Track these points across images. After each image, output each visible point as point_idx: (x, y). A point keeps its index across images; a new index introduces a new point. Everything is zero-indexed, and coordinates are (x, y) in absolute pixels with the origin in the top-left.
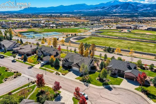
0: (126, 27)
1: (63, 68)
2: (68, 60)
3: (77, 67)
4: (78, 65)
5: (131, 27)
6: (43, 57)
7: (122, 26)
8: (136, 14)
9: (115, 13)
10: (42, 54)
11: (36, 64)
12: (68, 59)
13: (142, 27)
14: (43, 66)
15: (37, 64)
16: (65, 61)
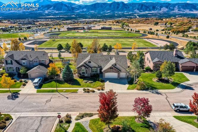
0: (79, 28)
2: (90, 64)
3: (113, 72)
4: (114, 68)
5: (84, 28)
6: (27, 71)
7: (74, 27)
8: (73, 16)
9: (48, 15)
10: (18, 66)
11: (19, 87)
12: (90, 62)
13: (94, 27)
15: (22, 86)
16: (85, 66)
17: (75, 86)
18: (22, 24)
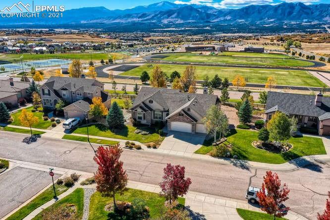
0: (205, 47)
1: (139, 131)
2: (151, 105)
3: (184, 121)
4: (186, 115)
5: (214, 48)
6: (64, 106)
7: (197, 46)
8: (207, 28)
9: (167, 26)
10: (56, 98)
11: (46, 128)
12: (151, 102)
13: (232, 46)
14: (71, 130)
15: (51, 127)
16: (141, 107)
17: (119, 136)
18: (125, 40)
